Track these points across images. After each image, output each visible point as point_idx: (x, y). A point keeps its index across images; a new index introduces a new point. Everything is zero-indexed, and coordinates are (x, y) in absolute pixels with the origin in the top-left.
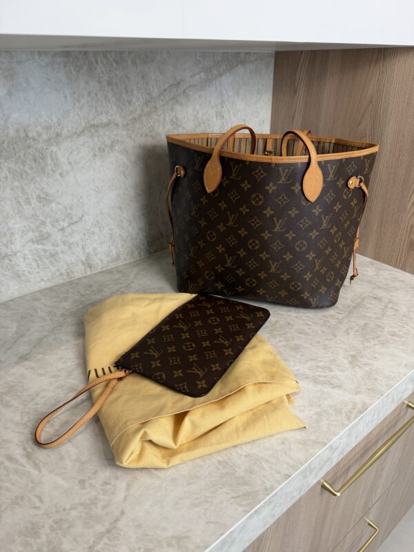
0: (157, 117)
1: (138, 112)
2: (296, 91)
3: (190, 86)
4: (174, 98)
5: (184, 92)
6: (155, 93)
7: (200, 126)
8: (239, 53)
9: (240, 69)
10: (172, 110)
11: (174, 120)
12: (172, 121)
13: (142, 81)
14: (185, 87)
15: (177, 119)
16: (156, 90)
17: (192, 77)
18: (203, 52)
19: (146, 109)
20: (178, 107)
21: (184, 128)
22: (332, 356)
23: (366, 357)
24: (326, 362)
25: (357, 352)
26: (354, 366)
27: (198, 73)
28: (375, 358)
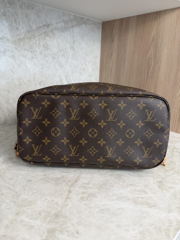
0: (35, 41)
1: (23, 35)
2: (113, 40)
3: (55, 28)
5: (52, 31)
6: (34, 27)
7: (61, 52)
8: (83, 18)
9: (84, 26)
10: (44, 39)
11: (46, 45)
12: (44, 45)
13: (26, 19)
14: (52, 28)
15: (47, 45)
16: (34, 26)
17: (56, 23)
18: (63, 12)
19: (28, 35)
20: (48, 39)
21: (51, 51)
22: (145, 182)
23: (169, 182)
24: (141, 186)
25: (162, 179)
26: (162, 189)
27: (60, 23)
28: (175, 183)
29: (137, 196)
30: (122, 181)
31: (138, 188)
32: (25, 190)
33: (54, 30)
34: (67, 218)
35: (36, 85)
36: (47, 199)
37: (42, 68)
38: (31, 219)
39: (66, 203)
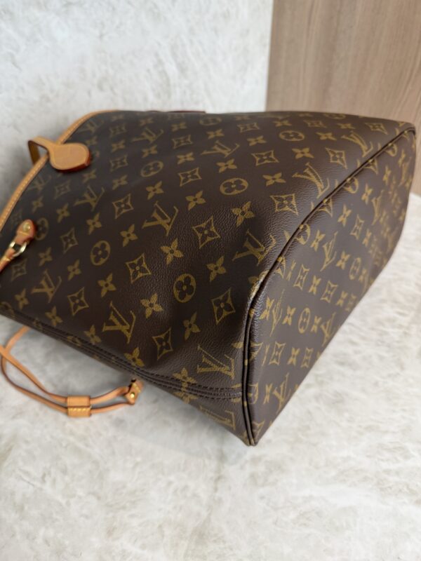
29: (384, 465)
31: (387, 439)
32: (113, 453)
34: (224, 542)
35: (89, 93)
36: (170, 483)
37: (101, 36)
38: (143, 547)
39: (218, 494)
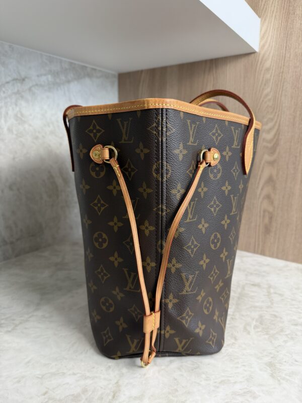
3: (37, 85)
4: (18, 92)
5: (30, 89)
8: (86, 67)
9: (87, 81)
10: (16, 105)
11: (19, 115)
12: (16, 116)
14: (31, 85)
15: (22, 115)
17: (38, 76)
18: (50, 56)
20: (23, 103)
21: (30, 125)
22: (245, 371)
23: (285, 362)
24: (241, 382)
25: (272, 357)
26: (279, 381)
27: (45, 75)
28: (296, 361)
30: (204, 376)
33: (33, 89)
